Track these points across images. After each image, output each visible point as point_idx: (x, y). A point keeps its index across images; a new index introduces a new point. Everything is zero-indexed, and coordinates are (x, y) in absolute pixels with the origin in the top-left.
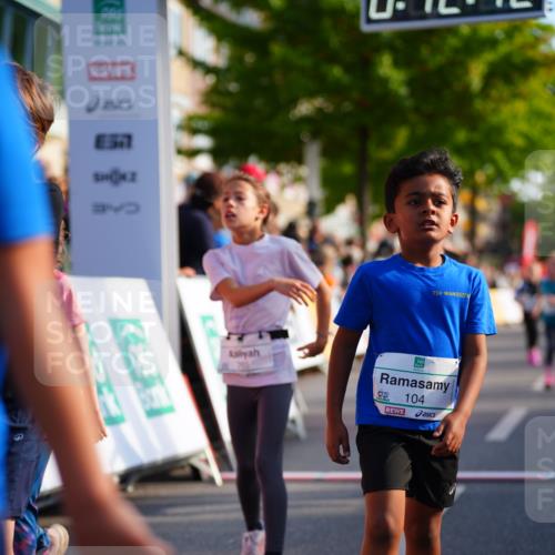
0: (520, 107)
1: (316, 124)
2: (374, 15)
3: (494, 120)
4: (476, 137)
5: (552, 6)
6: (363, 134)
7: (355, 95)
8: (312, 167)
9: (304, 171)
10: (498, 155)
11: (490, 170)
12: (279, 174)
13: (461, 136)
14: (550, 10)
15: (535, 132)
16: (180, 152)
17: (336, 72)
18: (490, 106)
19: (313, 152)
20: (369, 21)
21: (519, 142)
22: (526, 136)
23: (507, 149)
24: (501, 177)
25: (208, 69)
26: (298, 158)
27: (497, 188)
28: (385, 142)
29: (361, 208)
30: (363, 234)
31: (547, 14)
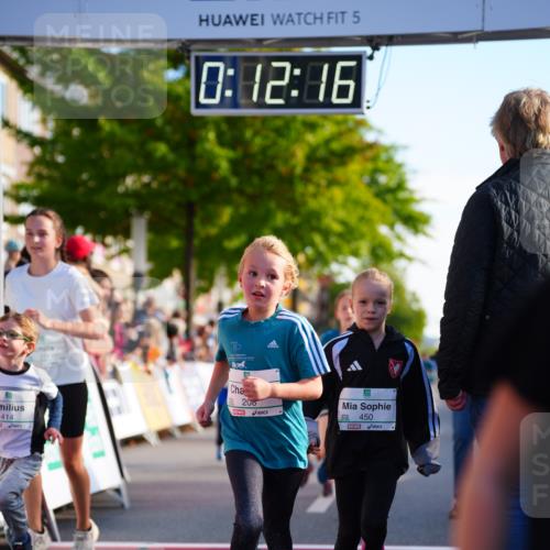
0: (338, 194)
1: (142, 200)
2: (203, 100)
3: (313, 204)
4: (296, 221)
5: (369, 104)
6: (190, 209)
7: (181, 172)
8: (139, 240)
9: (130, 244)
10: (318, 239)
11: (309, 251)
12: (105, 245)
13: (280, 218)
14: (368, 108)
15: (353, 220)
16: (6, 219)
17: (161, 149)
18: (311, 189)
19: (139, 226)
20: (198, 105)
21: (337, 227)
22: (343, 223)
23: (326, 234)
24: (320, 259)
25: (33, 141)
26: (127, 234)
27: (316, 270)
28: (209, 219)
29: (186, 283)
30: (188, 308)
31: (365, 111)
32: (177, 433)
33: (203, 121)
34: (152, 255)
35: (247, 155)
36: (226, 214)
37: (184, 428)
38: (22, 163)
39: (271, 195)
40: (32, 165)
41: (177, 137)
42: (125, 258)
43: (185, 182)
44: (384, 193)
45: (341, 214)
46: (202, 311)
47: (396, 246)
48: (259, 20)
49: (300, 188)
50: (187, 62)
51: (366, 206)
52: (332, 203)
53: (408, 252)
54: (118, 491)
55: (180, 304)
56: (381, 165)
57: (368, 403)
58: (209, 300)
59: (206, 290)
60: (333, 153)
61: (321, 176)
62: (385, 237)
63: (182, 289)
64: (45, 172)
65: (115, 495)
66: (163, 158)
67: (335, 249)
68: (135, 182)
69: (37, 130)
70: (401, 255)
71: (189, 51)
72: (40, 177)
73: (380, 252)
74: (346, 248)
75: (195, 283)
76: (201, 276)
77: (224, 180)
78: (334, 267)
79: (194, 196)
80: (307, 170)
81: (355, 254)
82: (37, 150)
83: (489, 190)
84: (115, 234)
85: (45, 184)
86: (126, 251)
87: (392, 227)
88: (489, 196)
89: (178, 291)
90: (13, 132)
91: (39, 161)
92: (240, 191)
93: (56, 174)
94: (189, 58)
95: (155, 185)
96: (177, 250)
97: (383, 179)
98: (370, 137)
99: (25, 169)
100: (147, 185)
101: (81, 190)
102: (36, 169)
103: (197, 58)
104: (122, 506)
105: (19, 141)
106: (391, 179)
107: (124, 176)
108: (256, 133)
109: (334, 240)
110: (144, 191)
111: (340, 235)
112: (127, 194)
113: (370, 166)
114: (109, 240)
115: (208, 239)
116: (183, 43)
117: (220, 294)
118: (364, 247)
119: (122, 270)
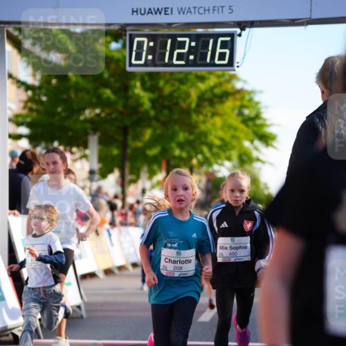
0: (218, 121)
1: (95, 124)
2: (134, 62)
3: (203, 127)
4: (192, 138)
5: (239, 65)
6: (125, 131)
7: (120, 107)
8: (93, 149)
9: (87, 152)
10: (205, 149)
11: (200, 157)
12: (72, 153)
13: (182, 136)
14: (238, 67)
15: (227, 137)
16: (10, 136)
17: (108, 93)
18: (201, 118)
19: (93, 141)
20: (131, 65)
21: (217, 142)
22: (222, 139)
23: (210, 146)
24: (206, 162)
25: (28, 87)
26: (85, 146)
27: (204, 169)
28: (137, 137)
29: (123, 177)
30: (123, 192)
31: (236, 68)
32: (116, 271)
33: (133, 75)
34: (101, 159)
35: (161, 96)
36: (148, 134)
37: (121, 268)
38: (20, 101)
39: (176, 122)
40: (26, 102)
41: (117, 85)
42: (84, 160)
43: (121, 113)
44: (247, 121)
45: (220, 133)
46: (132, 194)
47: (255, 154)
48: (169, 12)
49: (194, 117)
50: (124, 37)
51: (236, 129)
52: (214, 126)
53: (261, 157)
54: (79, 307)
55: (118, 190)
56: (245, 103)
57: (233, 246)
58: (137, 188)
59: (134, 181)
60: (215, 96)
61: (207, 110)
62: (247, 148)
63: (120, 180)
64: (34, 107)
65: (77, 310)
66: (108, 99)
67: (217, 156)
68: (90, 113)
69: (30, 80)
70: (258, 160)
71: (125, 31)
72: (31, 110)
73: (245, 158)
74: (223, 155)
75: (129, 177)
76: (131, 173)
77: (147, 112)
78: (216, 167)
79: (127, 122)
80: (198, 106)
81: (229, 159)
82: (30, 93)
83: (314, 119)
84: (78, 146)
85: (34, 114)
86: (85, 156)
87: (252, 142)
88: (314, 123)
89: (117, 182)
90: (15, 81)
91: (30, 100)
92: (157, 119)
93: (41, 108)
94: (125, 35)
95: (103, 115)
96: (117, 155)
97: (246, 112)
98: (239, 85)
99: (22, 105)
100: (98, 115)
101: (57, 118)
102: (29, 105)
103: (131, 35)
104: (82, 317)
105: (19, 87)
106: (251, 112)
107: (84, 109)
108: (167, 82)
109: (215, 150)
110: (97, 119)
111: (220, 147)
112: (86, 121)
113: (238, 103)
114: (74, 149)
115: (136, 149)
116: (122, 26)
117: (144, 183)
118: (234, 154)
119: (83, 169)
